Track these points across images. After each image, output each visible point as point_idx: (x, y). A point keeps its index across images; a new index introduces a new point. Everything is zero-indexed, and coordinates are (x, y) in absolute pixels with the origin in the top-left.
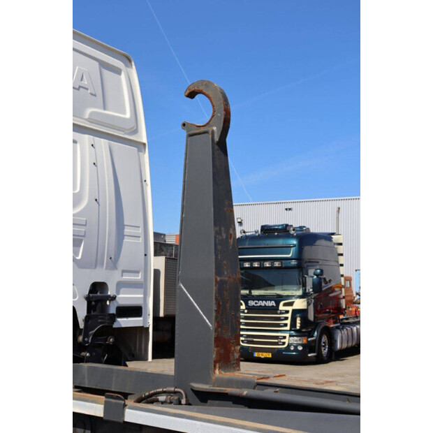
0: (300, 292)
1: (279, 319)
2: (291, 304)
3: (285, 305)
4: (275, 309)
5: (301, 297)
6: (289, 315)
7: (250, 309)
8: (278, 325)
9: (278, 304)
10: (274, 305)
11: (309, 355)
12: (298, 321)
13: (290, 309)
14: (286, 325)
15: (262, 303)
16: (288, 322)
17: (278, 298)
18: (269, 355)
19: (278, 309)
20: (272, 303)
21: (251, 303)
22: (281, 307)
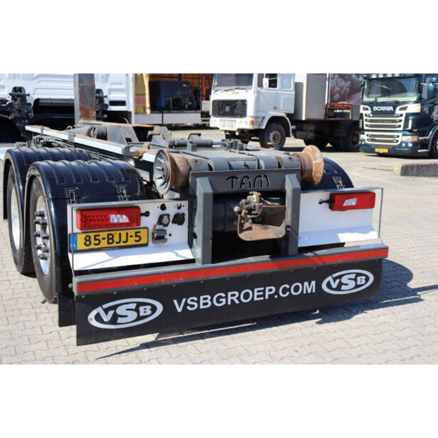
0: (415, 99)
1: (395, 121)
2: (405, 109)
3: (401, 109)
4: (392, 113)
5: (415, 102)
6: (403, 118)
7: (375, 113)
8: (394, 127)
9: (395, 108)
10: (392, 110)
11: (419, 151)
12: (410, 123)
13: (404, 112)
14: (400, 126)
15: (383, 108)
16: (402, 124)
17: (396, 104)
18: (386, 151)
19: (394, 113)
20: (390, 108)
21: (376, 108)
22: (398, 112)
